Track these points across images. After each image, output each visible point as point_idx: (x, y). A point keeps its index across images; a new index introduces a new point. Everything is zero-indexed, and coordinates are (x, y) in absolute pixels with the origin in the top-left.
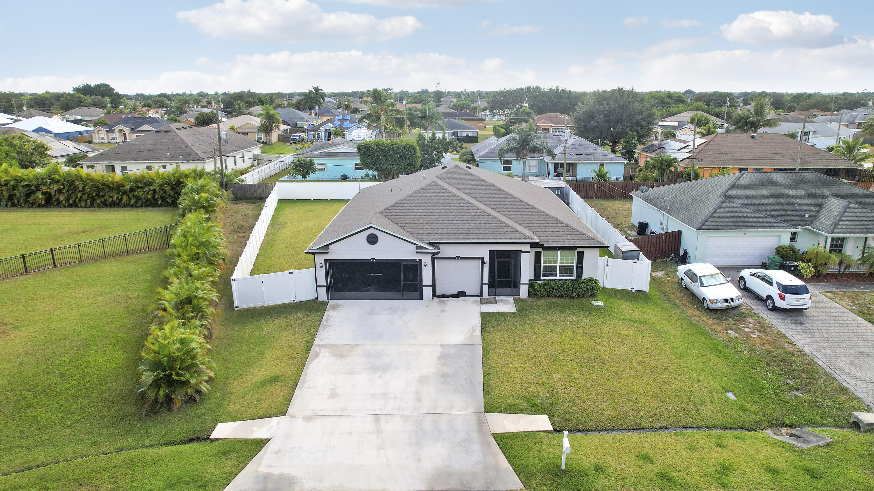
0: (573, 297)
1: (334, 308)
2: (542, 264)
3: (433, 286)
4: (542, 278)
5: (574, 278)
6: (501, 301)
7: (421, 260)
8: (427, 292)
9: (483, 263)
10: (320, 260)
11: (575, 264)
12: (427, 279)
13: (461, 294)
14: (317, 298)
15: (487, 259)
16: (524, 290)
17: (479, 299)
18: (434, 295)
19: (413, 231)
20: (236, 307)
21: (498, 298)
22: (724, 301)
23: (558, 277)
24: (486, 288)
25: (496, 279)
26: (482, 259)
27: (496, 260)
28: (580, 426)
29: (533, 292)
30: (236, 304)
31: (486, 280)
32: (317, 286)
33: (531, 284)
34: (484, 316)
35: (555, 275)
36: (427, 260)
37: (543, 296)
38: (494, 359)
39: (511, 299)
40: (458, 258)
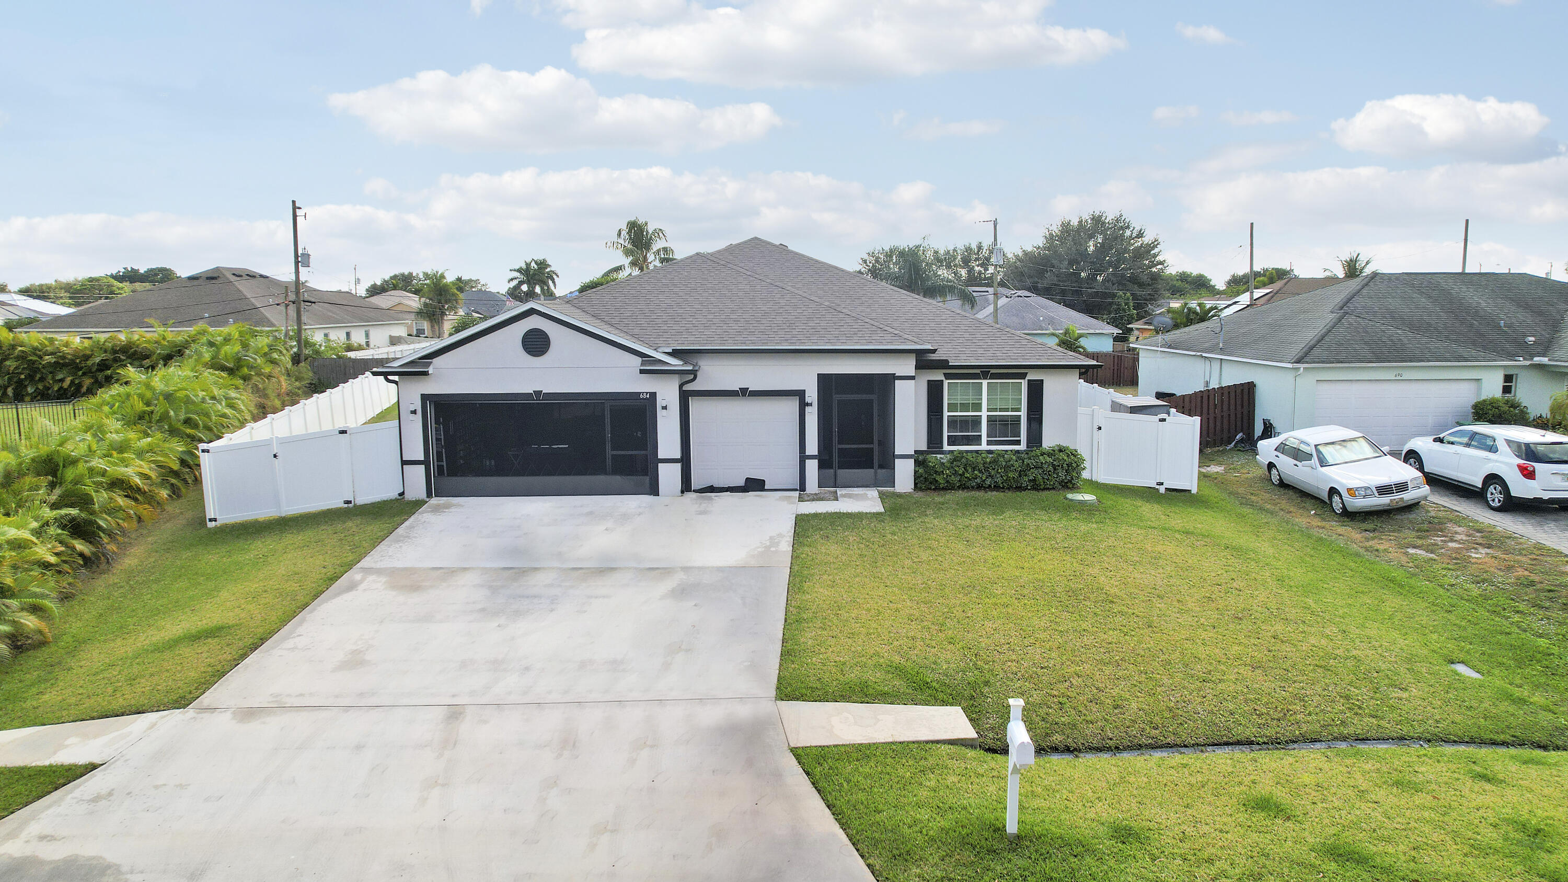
0: (1020, 488)
1: (437, 509)
2: (946, 414)
3: (685, 460)
4: (946, 447)
5: (1023, 447)
6: (844, 496)
7: (653, 395)
8: (669, 475)
9: (803, 405)
10: (414, 396)
11: (1023, 414)
12: (668, 444)
13: (754, 485)
14: (402, 494)
15: (812, 395)
16: (904, 473)
17: (797, 494)
18: (686, 486)
19: (636, 331)
20: (211, 520)
21: (840, 491)
22: (1384, 490)
23: (984, 446)
24: (812, 467)
25: (836, 447)
26: (801, 394)
27: (836, 397)
28: (1057, 738)
29: (926, 478)
30: (210, 514)
31: (812, 447)
32: (404, 463)
33: (920, 459)
34: (802, 522)
35: (977, 440)
36: (668, 393)
37: (949, 487)
39: (873, 493)
40: (744, 393)
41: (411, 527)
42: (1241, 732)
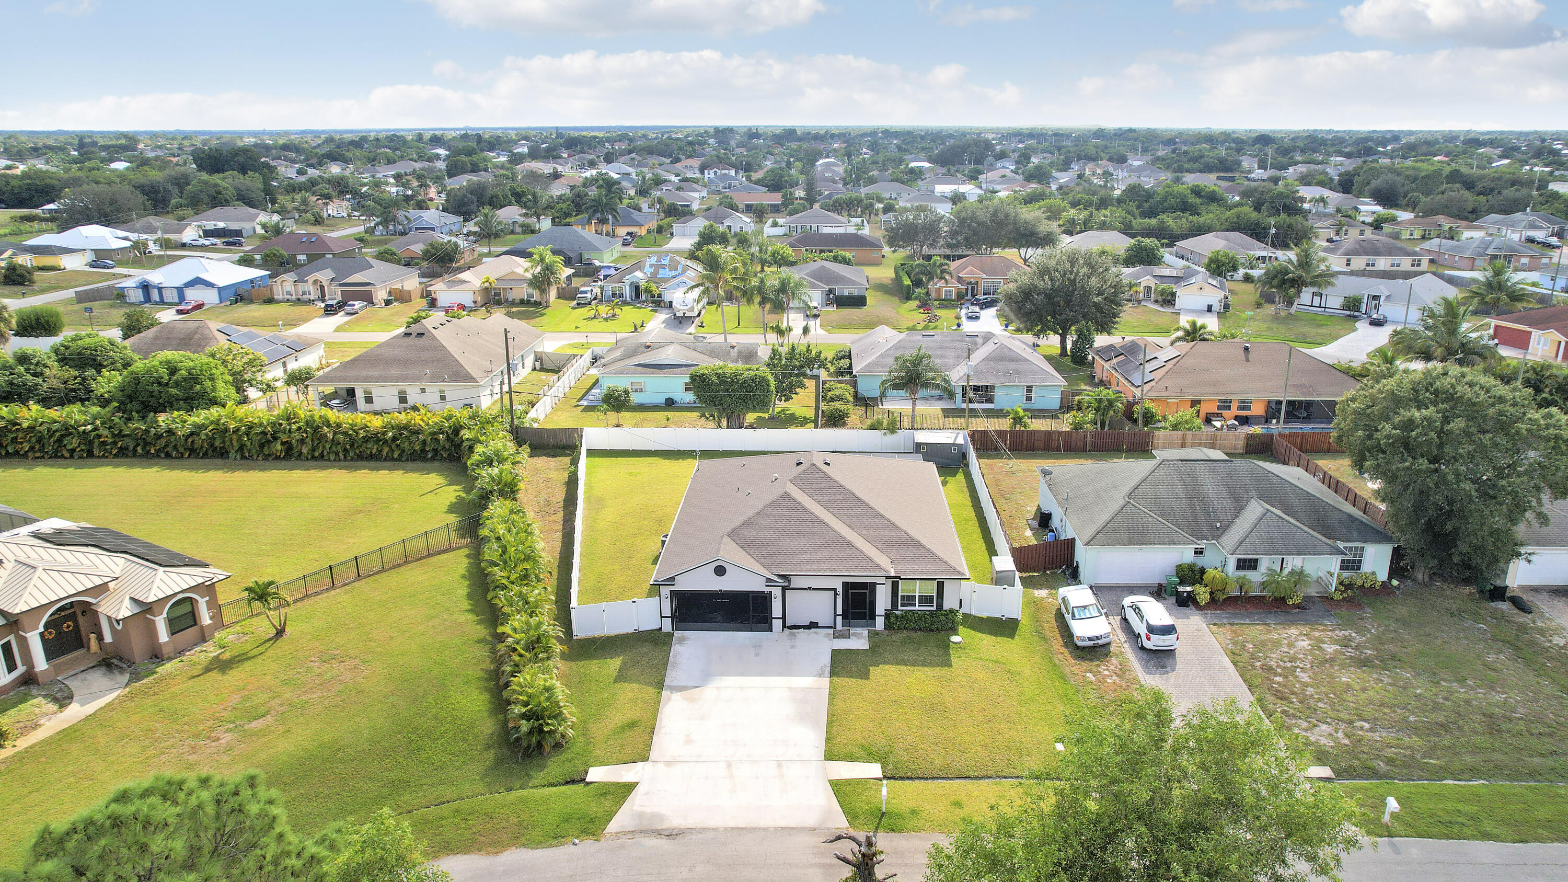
0: (932, 631)
1: (681, 640)
2: (900, 594)
3: (784, 618)
4: (900, 608)
5: (934, 608)
6: (854, 634)
7: (771, 592)
8: (777, 624)
9: (836, 594)
10: (665, 591)
11: (935, 595)
12: (777, 611)
13: (813, 625)
14: (661, 629)
15: (840, 590)
16: (880, 623)
17: (831, 631)
18: (784, 626)
19: (762, 561)
20: (576, 636)
21: (852, 631)
22: (1091, 638)
23: (917, 608)
24: (839, 619)
25: (850, 611)
26: (835, 590)
27: (850, 592)
29: (888, 626)
30: (575, 633)
31: (839, 611)
32: (662, 617)
33: (887, 616)
34: (835, 653)
35: (914, 605)
36: (777, 592)
37: (899, 628)
38: (840, 705)
39: (865, 632)
40: (810, 588)
41: (675, 656)
42: (971, 774)
